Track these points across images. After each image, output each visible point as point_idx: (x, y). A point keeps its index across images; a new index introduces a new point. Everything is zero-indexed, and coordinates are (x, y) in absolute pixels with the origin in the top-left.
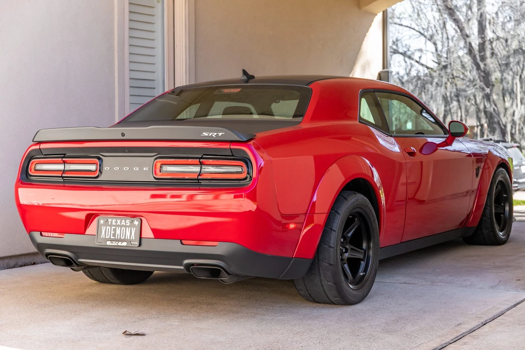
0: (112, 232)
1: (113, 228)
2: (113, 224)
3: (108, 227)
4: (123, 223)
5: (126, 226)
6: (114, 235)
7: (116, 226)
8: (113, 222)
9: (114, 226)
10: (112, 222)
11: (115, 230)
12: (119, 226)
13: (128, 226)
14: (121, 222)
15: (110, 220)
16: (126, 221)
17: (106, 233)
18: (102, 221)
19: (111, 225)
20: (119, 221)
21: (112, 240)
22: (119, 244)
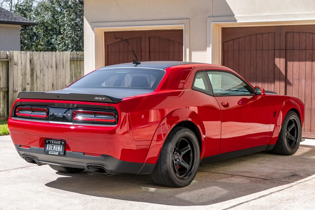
0: (52, 147)
5: (58, 144)
14: (56, 142)
15: (51, 141)
16: (58, 142)
17: (49, 147)
18: (47, 141)
19: (51, 144)
20: (55, 141)
21: (52, 151)
22: (55, 154)
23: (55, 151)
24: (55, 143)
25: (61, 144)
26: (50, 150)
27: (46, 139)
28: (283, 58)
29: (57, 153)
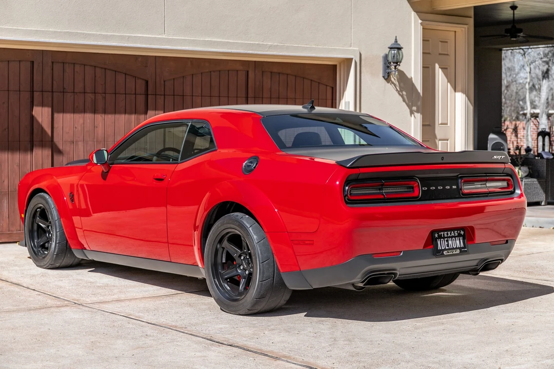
0: (446, 243)
1: (445, 239)
3: (442, 240)
4: (453, 234)
5: (455, 237)
6: (448, 245)
7: (448, 237)
9: (446, 237)
10: (444, 234)
11: (447, 241)
12: (450, 237)
13: (457, 236)
14: (451, 234)
15: (442, 233)
17: (441, 245)
18: (436, 235)
19: (444, 238)
20: (449, 233)
21: (447, 250)
22: (454, 253)
23: (453, 248)
24: (449, 235)
25: (459, 235)
26: (445, 249)
27: (433, 232)
28: (48, 106)
29: (458, 251)
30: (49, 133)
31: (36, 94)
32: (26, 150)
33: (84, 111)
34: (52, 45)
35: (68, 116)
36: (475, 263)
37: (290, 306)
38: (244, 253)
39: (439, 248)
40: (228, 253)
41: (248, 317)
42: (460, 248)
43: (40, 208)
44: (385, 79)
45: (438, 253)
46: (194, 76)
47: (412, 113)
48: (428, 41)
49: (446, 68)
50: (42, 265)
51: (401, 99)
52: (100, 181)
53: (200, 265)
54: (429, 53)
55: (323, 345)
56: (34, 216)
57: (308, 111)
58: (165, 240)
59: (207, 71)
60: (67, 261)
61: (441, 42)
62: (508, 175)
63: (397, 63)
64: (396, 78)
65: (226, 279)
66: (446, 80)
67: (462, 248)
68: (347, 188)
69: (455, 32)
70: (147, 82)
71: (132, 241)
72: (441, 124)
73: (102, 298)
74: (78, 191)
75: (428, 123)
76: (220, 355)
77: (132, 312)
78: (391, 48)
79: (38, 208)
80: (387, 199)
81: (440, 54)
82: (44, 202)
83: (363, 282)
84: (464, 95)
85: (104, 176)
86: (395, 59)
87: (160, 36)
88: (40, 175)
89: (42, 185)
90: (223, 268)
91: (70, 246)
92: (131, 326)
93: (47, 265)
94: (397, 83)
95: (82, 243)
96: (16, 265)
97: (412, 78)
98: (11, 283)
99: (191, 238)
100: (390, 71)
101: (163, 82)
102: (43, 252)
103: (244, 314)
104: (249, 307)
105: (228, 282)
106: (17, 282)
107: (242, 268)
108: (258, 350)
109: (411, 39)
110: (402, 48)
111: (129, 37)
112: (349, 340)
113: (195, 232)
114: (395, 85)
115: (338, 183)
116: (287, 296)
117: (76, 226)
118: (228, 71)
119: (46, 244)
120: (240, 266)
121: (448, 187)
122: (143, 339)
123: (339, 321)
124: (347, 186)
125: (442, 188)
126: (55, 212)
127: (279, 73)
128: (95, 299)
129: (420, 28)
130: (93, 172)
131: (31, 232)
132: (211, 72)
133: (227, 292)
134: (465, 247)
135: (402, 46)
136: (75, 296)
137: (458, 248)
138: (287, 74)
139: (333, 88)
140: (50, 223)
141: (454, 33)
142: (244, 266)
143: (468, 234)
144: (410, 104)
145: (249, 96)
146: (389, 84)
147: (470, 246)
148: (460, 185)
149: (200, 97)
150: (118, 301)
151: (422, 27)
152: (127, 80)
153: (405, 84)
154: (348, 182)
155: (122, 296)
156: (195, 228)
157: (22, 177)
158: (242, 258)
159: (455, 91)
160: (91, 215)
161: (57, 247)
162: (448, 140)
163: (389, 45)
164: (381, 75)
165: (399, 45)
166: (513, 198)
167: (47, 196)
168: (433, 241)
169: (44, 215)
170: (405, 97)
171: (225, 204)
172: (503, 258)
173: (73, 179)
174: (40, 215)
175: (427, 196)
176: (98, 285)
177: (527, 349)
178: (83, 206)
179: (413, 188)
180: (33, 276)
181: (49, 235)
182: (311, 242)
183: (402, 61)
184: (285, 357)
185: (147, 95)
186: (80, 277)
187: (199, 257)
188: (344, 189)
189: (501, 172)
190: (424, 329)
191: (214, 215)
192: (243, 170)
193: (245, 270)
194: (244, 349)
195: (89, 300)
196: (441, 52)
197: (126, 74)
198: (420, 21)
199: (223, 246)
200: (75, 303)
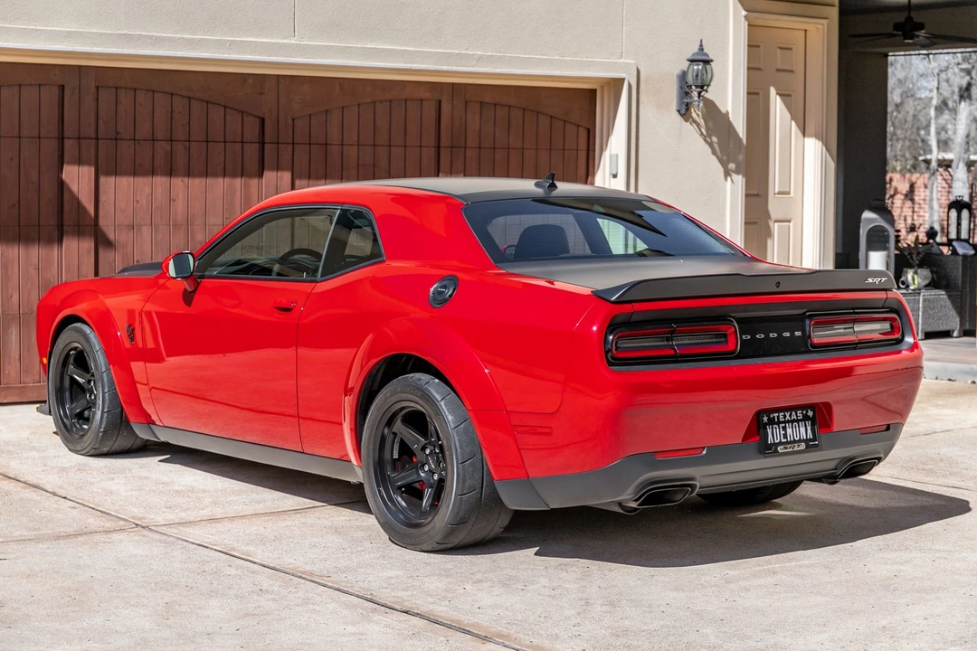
0: (782, 432)
1: (781, 425)
2: (781, 420)
3: (774, 426)
4: (794, 417)
5: (798, 421)
6: (785, 436)
7: (785, 422)
8: (781, 417)
9: (782, 422)
10: (778, 417)
11: (784, 428)
12: (788, 422)
13: (801, 420)
14: (790, 416)
15: (776, 415)
16: (796, 413)
17: (774, 435)
18: (765, 419)
19: (779, 423)
20: (788, 415)
21: (784, 443)
22: (796, 449)
23: (795, 441)
24: (788, 417)
25: (806, 418)
26: (781, 443)
27: (759, 414)
28: (89, 164)
29: (803, 446)
30: (92, 212)
31: (68, 143)
32: (50, 241)
33: (153, 173)
34: (98, 57)
35: (125, 182)
36: (832, 465)
37: (511, 535)
38: (430, 443)
39: (770, 440)
40: (402, 443)
41: (436, 556)
42: (806, 441)
43: (75, 349)
44: (681, 115)
45: (767, 449)
46: (345, 109)
47: (727, 174)
48: (758, 46)
49: (790, 95)
50: (79, 449)
51: (709, 150)
52: (181, 309)
53: (354, 461)
54: (760, 69)
55: (567, 612)
56: (65, 364)
57: (545, 191)
58: (293, 411)
59: (369, 100)
60: (122, 442)
61: (780, 48)
62: (892, 311)
63: (702, 87)
64: (700, 114)
65: (400, 488)
66: (788, 116)
67: (810, 440)
68: (611, 337)
69: (806, 31)
70: (263, 121)
71: (235, 412)
72: (779, 193)
73: (183, 515)
74: (141, 322)
75: (755, 192)
76: (389, 630)
77: (236, 545)
78: (692, 61)
79: (71, 350)
80: (681, 357)
81: (778, 70)
82: (81, 339)
83: (636, 500)
84: (820, 143)
85: (188, 298)
86: (699, 80)
87: (285, 41)
88: (75, 292)
89: (79, 309)
90: (394, 469)
91: (126, 417)
92: (233, 571)
93: (87, 450)
94: (702, 122)
95: (149, 412)
96: (34, 448)
97: (728, 113)
98: (25, 483)
99: (338, 410)
100: (689, 100)
101: (290, 121)
102: (81, 426)
103: (429, 549)
104: (438, 538)
105: (403, 492)
106: (34, 482)
107: (426, 468)
108: (452, 621)
109: (728, 44)
110: (712, 61)
111: (232, 42)
112: (612, 604)
113: (346, 398)
114: (698, 125)
115: (595, 328)
116: (504, 520)
117: (136, 379)
118: (406, 100)
119: (86, 413)
120: (424, 465)
121: (788, 334)
122: (256, 597)
123: (594, 567)
124: (611, 334)
125: (776, 335)
126: (101, 357)
127: (495, 105)
128: (171, 517)
129: (744, 25)
130: (168, 289)
131: (60, 392)
132: (375, 102)
133: (402, 511)
134: (814, 439)
135: (711, 57)
136: (136, 511)
137: (803, 441)
138: (509, 106)
139: (589, 130)
140: (93, 375)
141: (803, 33)
142: (429, 466)
143: (820, 417)
144: (725, 158)
145: (442, 145)
146: (688, 123)
147: (824, 437)
148: (808, 329)
149: (356, 147)
150: (212, 520)
151: (747, 23)
152: (228, 117)
153: (716, 124)
154: (612, 327)
155: (219, 512)
156: (347, 391)
157: (43, 294)
158: (428, 452)
159: (804, 136)
160: (164, 360)
161: (104, 420)
162: (790, 221)
163: (689, 56)
164: (674, 106)
165: (707, 55)
166: (900, 352)
167: (87, 330)
168: (759, 429)
169: (81, 361)
170: (716, 146)
171: (397, 357)
172: (882, 455)
173: (133, 300)
174: (75, 360)
175: (751, 350)
176: (177, 488)
177: (918, 625)
178: (150, 345)
179: (725, 336)
180: (64, 469)
181: (90, 396)
182: (549, 430)
183: (712, 84)
184: (501, 636)
185: (263, 143)
186: (144, 473)
187: (353, 446)
188: (606, 338)
189: (881, 306)
190: (743, 583)
191: (380, 375)
192: (431, 298)
193: (432, 472)
194: (429, 620)
195: (160, 519)
196: (779, 67)
197: (225, 107)
198: (744, 13)
199: (393, 430)
200: (137, 525)
